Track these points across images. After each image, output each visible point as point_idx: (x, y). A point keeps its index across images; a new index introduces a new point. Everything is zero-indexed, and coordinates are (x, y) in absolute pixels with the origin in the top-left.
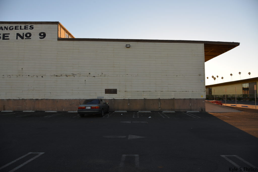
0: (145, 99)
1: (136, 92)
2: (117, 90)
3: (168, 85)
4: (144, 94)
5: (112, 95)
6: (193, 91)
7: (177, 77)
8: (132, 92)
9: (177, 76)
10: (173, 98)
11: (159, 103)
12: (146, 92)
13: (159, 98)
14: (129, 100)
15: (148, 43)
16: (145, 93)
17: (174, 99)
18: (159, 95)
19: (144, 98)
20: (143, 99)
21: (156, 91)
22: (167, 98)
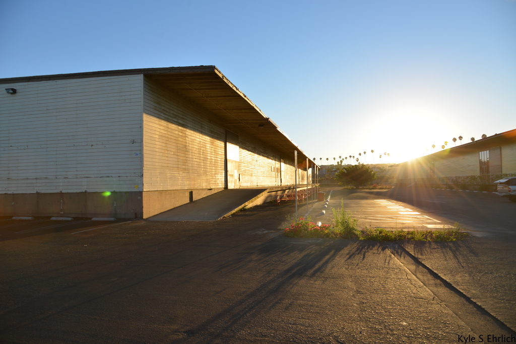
0: (38, 194)
1: (24, 179)
3: (77, 164)
4: (37, 183)
6: (119, 177)
7: (93, 147)
8: (18, 180)
9: (92, 145)
11: (61, 201)
12: (40, 179)
13: (61, 191)
14: (13, 194)
16: (38, 181)
17: (86, 192)
18: (61, 184)
19: (37, 192)
20: (35, 192)
21: (57, 177)
22: (74, 191)
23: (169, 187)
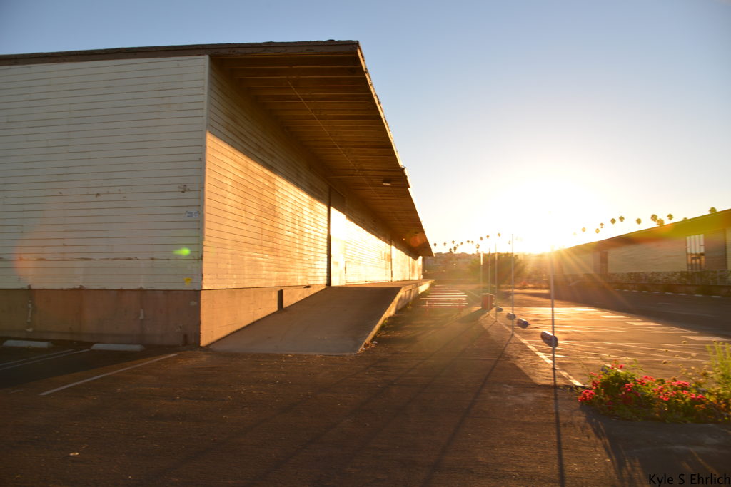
3: (65, 231)
6: (153, 259)
9: (98, 195)
11: (30, 306)
13: (29, 286)
17: (81, 289)
18: (30, 272)
21: (22, 257)
22: (57, 287)
23: (246, 281)
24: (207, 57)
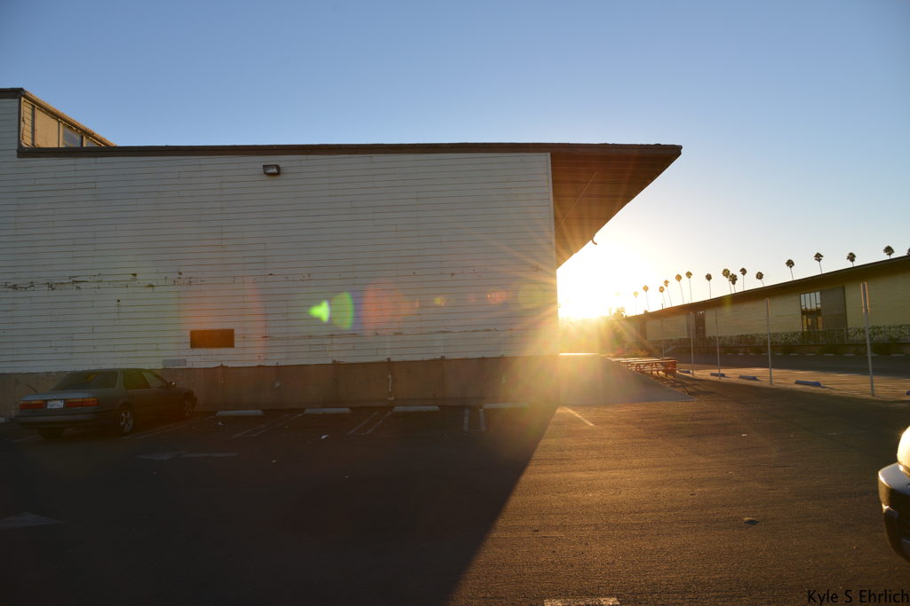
0: (336, 365)
1: (304, 337)
2: (236, 332)
4: (332, 344)
5: (215, 351)
7: (454, 277)
8: (288, 339)
9: (452, 274)
10: (439, 357)
11: (390, 376)
12: (340, 336)
13: (389, 359)
14: (278, 367)
15: (347, 156)
16: (335, 340)
17: (443, 359)
18: (388, 346)
19: (335, 361)
20: (330, 362)
21: (379, 332)
22: (419, 358)
24: (549, 154)
